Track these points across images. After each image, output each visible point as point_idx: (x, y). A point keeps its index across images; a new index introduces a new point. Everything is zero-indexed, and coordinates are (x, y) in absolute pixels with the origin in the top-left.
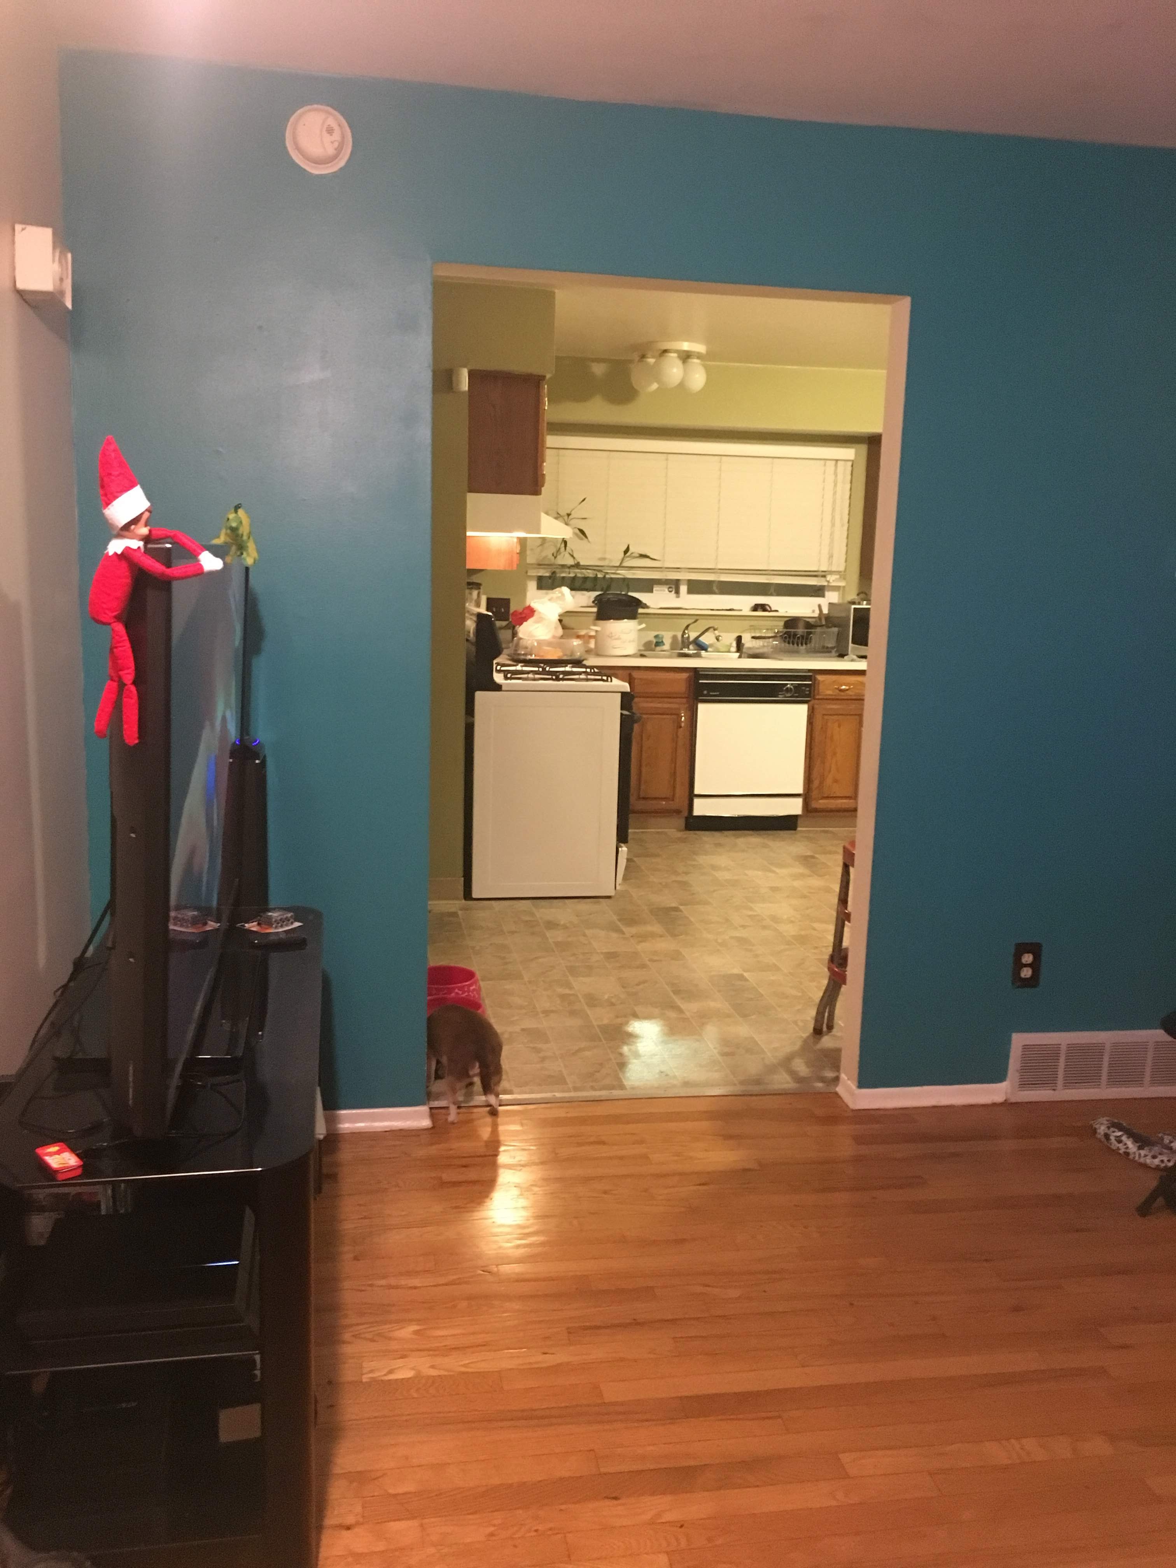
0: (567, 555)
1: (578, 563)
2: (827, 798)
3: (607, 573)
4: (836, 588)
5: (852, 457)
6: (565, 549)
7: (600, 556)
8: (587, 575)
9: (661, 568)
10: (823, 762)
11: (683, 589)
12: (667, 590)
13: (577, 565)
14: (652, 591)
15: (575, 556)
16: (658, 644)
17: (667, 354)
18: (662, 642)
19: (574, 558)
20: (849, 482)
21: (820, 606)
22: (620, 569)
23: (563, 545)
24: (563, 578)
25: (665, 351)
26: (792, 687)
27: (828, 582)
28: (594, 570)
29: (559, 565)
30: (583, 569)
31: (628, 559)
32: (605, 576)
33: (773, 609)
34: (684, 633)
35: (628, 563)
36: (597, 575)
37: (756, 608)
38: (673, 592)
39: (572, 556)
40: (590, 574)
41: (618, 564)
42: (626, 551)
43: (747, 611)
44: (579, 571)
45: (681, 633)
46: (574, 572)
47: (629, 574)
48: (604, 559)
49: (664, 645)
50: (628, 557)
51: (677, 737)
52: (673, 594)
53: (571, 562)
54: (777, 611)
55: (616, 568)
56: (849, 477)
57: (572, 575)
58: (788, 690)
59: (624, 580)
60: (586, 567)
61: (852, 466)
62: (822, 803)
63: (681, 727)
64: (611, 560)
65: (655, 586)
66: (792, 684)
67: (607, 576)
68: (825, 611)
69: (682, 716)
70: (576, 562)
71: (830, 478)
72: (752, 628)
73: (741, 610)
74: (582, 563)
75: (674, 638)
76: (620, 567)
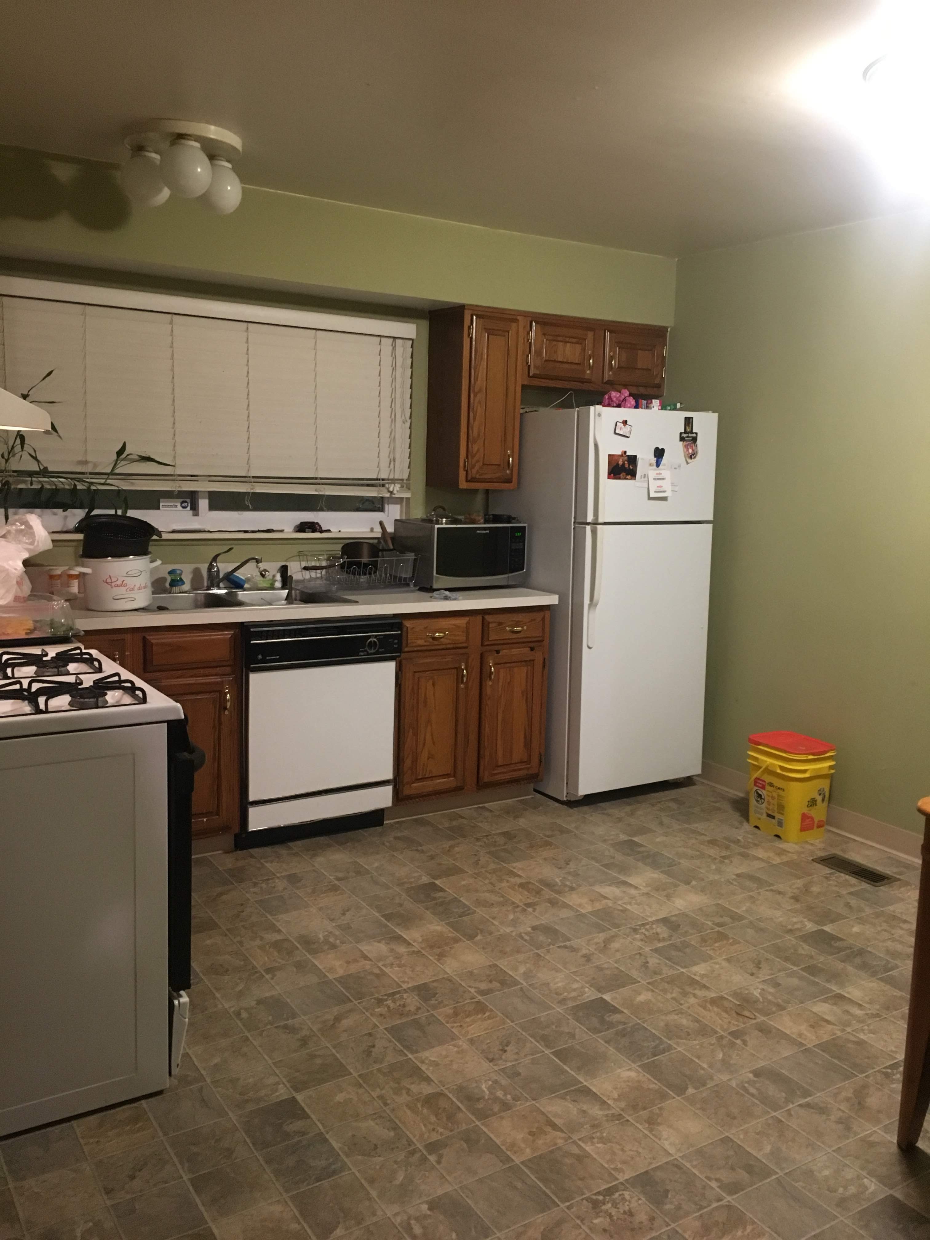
0: (26, 456)
1: (46, 468)
2: (423, 779)
3: (92, 483)
4: (399, 501)
5: (413, 336)
6: (22, 447)
7: (80, 458)
8: (60, 486)
9: (172, 475)
10: (416, 734)
11: (203, 504)
12: (179, 505)
13: (44, 472)
14: (159, 508)
15: (39, 458)
16: (174, 583)
17: (183, 141)
18: (181, 579)
19: (38, 461)
20: (410, 366)
21: (381, 523)
22: (111, 477)
23: (18, 441)
24: (21, 489)
25: (181, 136)
26: (375, 640)
27: (391, 493)
28: (71, 479)
29: (14, 471)
30: (53, 477)
31: (123, 463)
32: (89, 488)
33: (323, 529)
34: (211, 567)
35: (124, 468)
36: (75, 485)
37: (302, 527)
38: (189, 508)
39: (35, 458)
40: (63, 483)
41: (108, 470)
42: (120, 453)
43: (289, 532)
44: (46, 479)
45: (206, 565)
46: (40, 482)
47: (125, 486)
48: (86, 462)
49: (183, 583)
50: (124, 459)
51: (220, 723)
52: (188, 512)
53: (35, 467)
54: (329, 531)
55: (106, 477)
56: (409, 361)
57: (36, 486)
58: (371, 645)
59: (119, 492)
60: (58, 474)
61: (412, 347)
62: (416, 787)
63: (225, 708)
64: (95, 465)
65: (161, 500)
66: (376, 636)
67: (93, 488)
68: (390, 529)
69: (226, 694)
70: (42, 468)
71: (387, 360)
72: (301, 555)
73: (282, 531)
74: (50, 469)
75: (197, 573)
76: (112, 473)
